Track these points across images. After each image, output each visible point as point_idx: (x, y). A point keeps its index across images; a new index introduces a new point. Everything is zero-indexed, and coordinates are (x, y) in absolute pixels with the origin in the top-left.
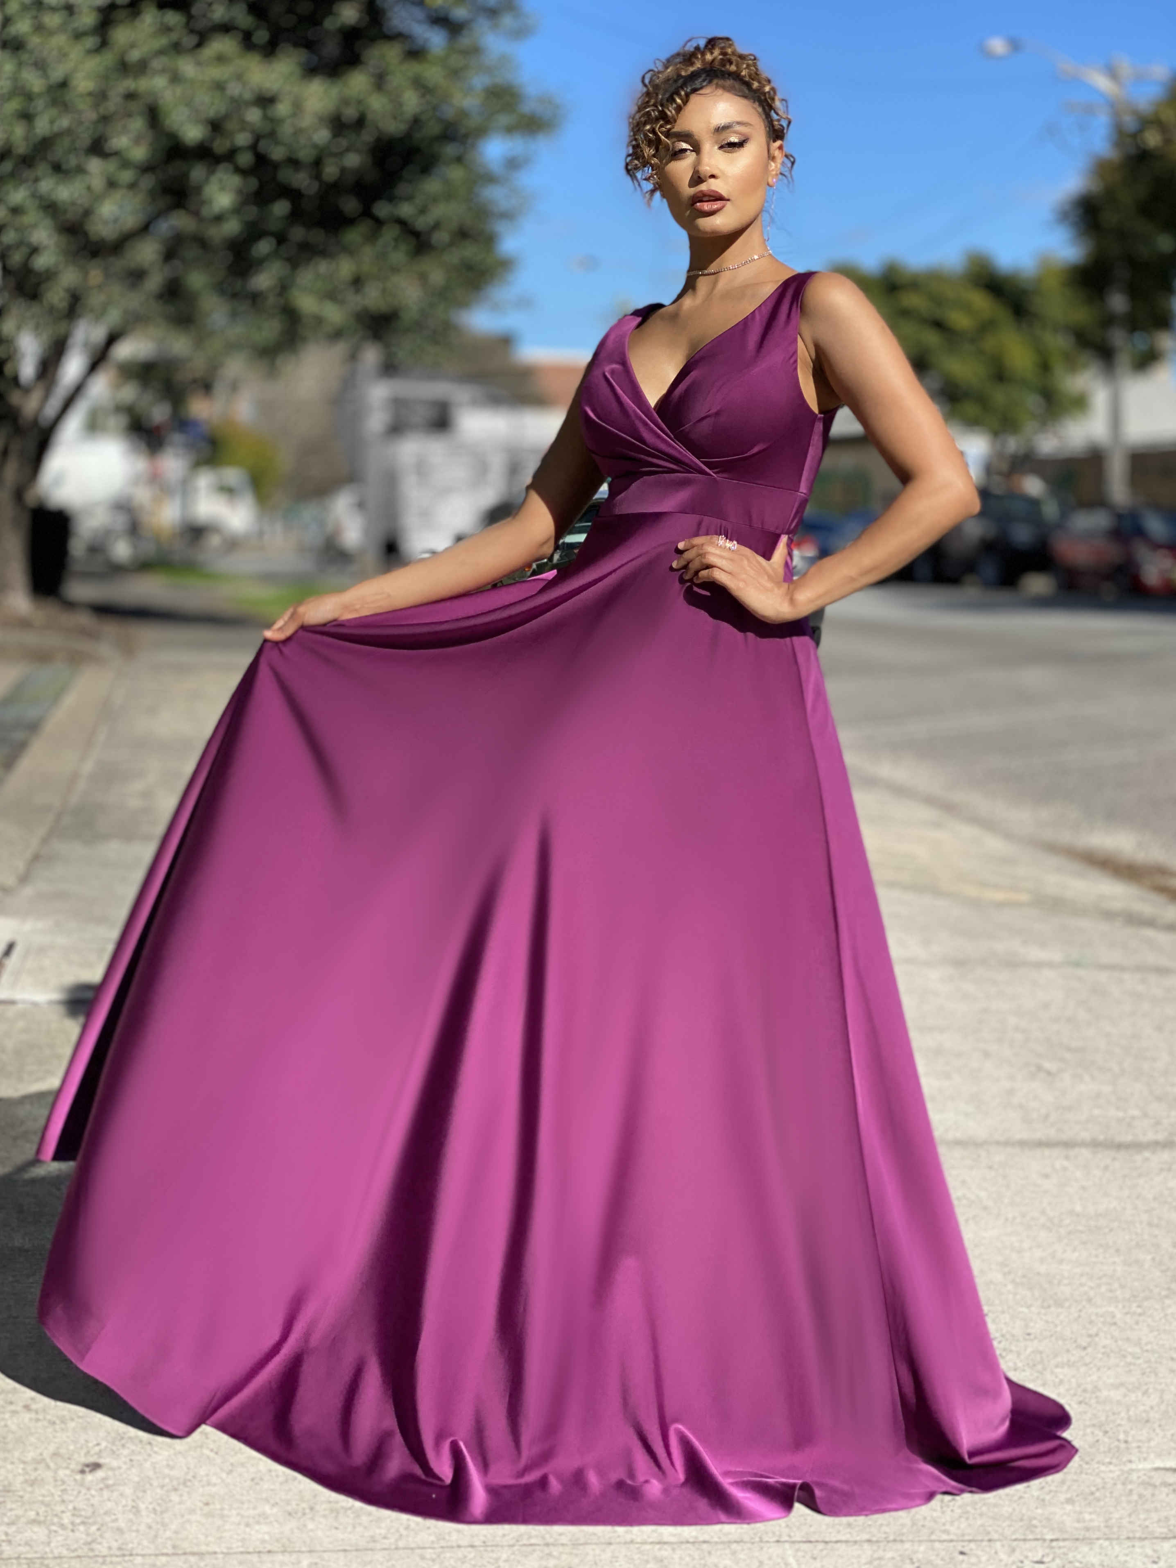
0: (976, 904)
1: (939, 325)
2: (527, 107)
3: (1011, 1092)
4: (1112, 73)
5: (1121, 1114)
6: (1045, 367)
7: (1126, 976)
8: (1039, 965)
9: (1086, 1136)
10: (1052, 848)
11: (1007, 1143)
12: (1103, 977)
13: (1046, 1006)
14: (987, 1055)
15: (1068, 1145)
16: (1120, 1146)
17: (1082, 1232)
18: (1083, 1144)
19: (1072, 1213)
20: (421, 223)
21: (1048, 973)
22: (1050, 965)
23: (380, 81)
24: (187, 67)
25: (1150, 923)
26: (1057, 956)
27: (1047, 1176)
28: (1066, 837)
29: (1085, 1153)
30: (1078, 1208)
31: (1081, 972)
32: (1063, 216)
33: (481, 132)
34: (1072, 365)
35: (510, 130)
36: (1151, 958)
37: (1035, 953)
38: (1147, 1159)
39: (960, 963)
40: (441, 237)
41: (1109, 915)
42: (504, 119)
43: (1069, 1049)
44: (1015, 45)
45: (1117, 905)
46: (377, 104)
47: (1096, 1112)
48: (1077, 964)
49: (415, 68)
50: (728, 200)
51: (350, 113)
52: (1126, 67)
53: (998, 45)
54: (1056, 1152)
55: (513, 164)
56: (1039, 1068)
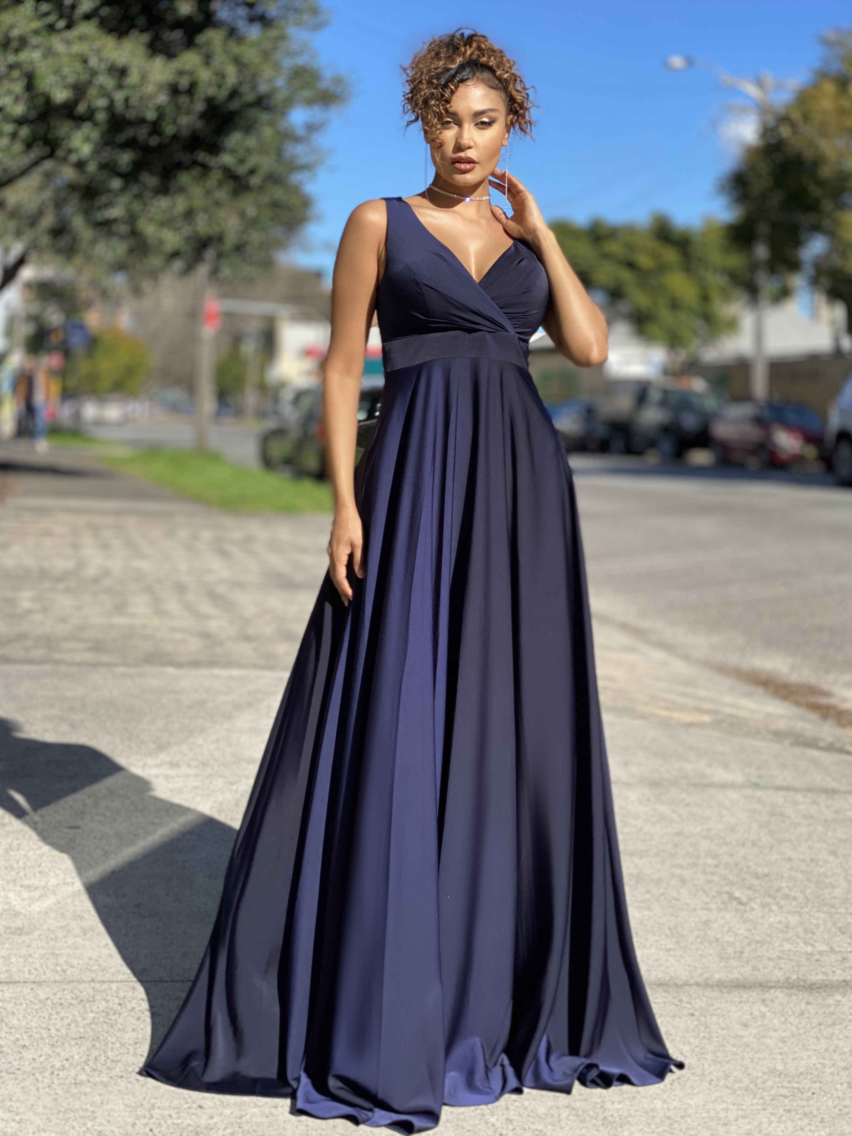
0: (665, 724)
1: (631, 265)
2: (324, 85)
3: (707, 923)
4: (760, 84)
5: (809, 949)
6: (705, 298)
7: (799, 797)
8: (724, 786)
9: (778, 975)
10: (722, 670)
11: (706, 985)
12: (779, 798)
13: (732, 829)
14: (683, 881)
15: (763, 986)
16: (811, 988)
17: (785, 1097)
18: (777, 986)
19: (773, 1071)
20: (241, 170)
21: (733, 795)
22: (732, 786)
23: (208, 59)
24: (57, 43)
25: (812, 743)
26: (738, 778)
27: (746, 1026)
28: (734, 659)
29: (780, 995)
30: (780, 1067)
31: (759, 793)
32: (722, 189)
33: (289, 103)
34: (726, 296)
35: (309, 102)
36: (818, 779)
37: (720, 775)
38: (838, 1003)
39: (655, 784)
40: (255, 181)
41: (778, 735)
42: (307, 93)
43: (757, 876)
44: (690, 62)
45: (782, 725)
46: (205, 75)
47: (787, 947)
48: (756, 786)
49: (235, 49)
50: (477, 163)
51: (184, 83)
52: (769, 79)
53: (677, 61)
54: (754, 995)
55: (311, 128)
56: (731, 896)
